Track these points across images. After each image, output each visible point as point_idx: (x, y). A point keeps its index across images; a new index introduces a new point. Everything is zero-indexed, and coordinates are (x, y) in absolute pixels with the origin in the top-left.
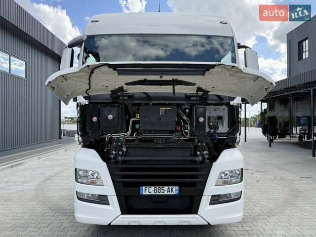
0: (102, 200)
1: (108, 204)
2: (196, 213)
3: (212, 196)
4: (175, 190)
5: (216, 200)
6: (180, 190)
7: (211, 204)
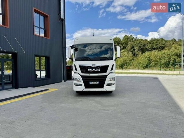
0: (81, 85)
1: (82, 86)
2: (103, 88)
3: (107, 84)
4: (98, 83)
5: (108, 85)
6: (99, 82)
7: (107, 86)
